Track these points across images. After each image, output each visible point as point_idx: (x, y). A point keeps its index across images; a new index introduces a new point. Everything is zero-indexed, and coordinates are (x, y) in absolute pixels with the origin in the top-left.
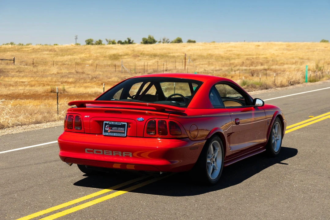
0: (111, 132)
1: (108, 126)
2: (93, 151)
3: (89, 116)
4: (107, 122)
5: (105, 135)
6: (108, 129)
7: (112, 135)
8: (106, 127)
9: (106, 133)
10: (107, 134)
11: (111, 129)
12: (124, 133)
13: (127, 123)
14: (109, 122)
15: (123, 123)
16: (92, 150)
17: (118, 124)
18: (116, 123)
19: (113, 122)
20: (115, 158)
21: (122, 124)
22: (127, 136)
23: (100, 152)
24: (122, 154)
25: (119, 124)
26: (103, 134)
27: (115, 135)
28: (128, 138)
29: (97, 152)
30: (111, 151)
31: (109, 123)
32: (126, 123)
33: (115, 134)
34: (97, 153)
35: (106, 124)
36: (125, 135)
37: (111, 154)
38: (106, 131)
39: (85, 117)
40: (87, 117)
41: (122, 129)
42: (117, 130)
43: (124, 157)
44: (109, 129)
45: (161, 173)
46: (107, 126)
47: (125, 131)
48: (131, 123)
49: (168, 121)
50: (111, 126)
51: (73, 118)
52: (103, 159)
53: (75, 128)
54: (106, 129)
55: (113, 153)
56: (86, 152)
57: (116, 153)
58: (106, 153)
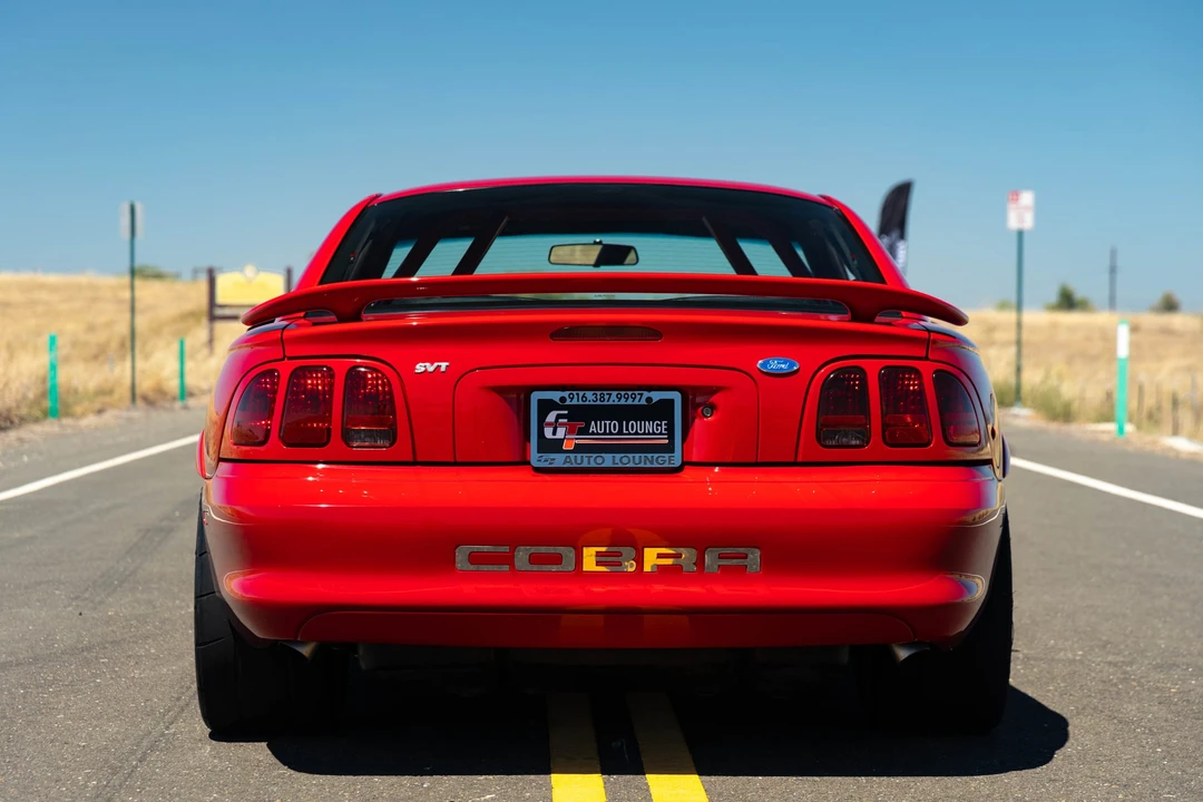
0: (579, 449)
1: (559, 417)
2: (508, 559)
4: (555, 396)
5: (546, 465)
6: (561, 433)
7: (593, 465)
8: (549, 424)
9: (552, 456)
10: (559, 460)
11: (584, 431)
12: (669, 448)
13: (683, 391)
14: (566, 394)
15: (656, 396)
16: (506, 549)
17: (623, 402)
18: (613, 399)
19: (589, 394)
20: (659, 588)
21: (649, 399)
22: (684, 464)
23: (557, 559)
24: (700, 562)
25: (630, 402)
26: (535, 463)
27: (608, 464)
28: (688, 474)
29: (534, 559)
30: (628, 551)
31: (563, 399)
32: (676, 396)
33: (608, 460)
34: (535, 568)
35: (545, 407)
36: (677, 462)
37: (631, 567)
38: (555, 446)
39: (420, 368)
40: (431, 369)
41: (649, 426)
42: (620, 432)
43: (712, 578)
44: (570, 431)
45: (903, 654)
46: (551, 417)
47: (671, 436)
48: (719, 389)
49: (928, 370)
50: (580, 417)
51: (331, 385)
52: (575, 594)
53: (347, 437)
54: (548, 432)
55: (640, 560)
56: (459, 566)
57: (660, 556)
58: (598, 564)
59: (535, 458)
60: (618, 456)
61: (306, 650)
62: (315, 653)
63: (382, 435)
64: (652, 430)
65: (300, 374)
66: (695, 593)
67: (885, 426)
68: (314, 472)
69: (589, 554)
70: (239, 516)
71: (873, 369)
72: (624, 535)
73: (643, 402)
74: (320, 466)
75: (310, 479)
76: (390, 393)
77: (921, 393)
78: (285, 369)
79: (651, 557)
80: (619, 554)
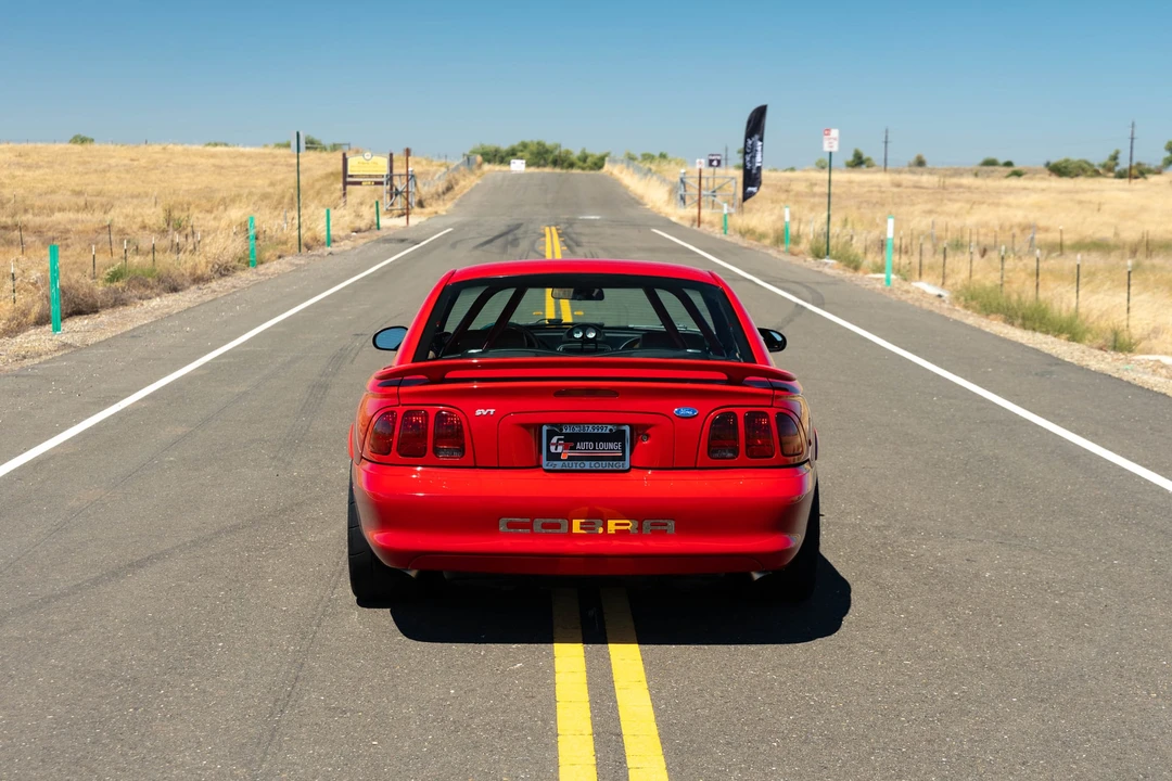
0: (570, 458)
1: (559, 440)
3: (492, 411)
4: (556, 427)
5: (550, 468)
6: (560, 449)
7: (578, 468)
8: (553, 444)
9: (555, 463)
10: (559, 465)
11: (573, 448)
12: (622, 458)
13: (631, 426)
14: (563, 427)
15: (616, 428)
16: (528, 520)
17: (596, 431)
18: (590, 429)
19: (576, 426)
21: (611, 430)
22: (631, 467)
23: (557, 527)
24: (640, 528)
25: (600, 431)
26: (545, 467)
27: (587, 467)
28: (633, 474)
29: (545, 526)
30: (599, 522)
31: (561, 429)
32: (627, 428)
33: (587, 465)
34: (545, 531)
35: (551, 434)
36: (627, 466)
38: (556, 457)
39: (478, 412)
40: (485, 413)
41: (611, 445)
42: (594, 449)
43: (646, 537)
44: (565, 448)
46: (554, 440)
47: (624, 451)
48: (651, 426)
49: (772, 413)
50: (571, 440)
51: (427, 421)
52: (568, 547)
53: (436, 451)
54: (553, 449)
55: (605, 527)
56: (501, 529)
57: (617, 524)
58: (581, 529)
59: (545, 464)
60: (593, 463)
61: (413, 573)
62: (418, 575)
63: (457, 450)
64: (612, 448)
65: (408, 414)
66: (637, 545)
67: (748, 446)
68: (416, 472)
69: (576, 524)
70: (375, 496)
71: (741, 413)
72: (596, 512)
73: (608, 431)
74: (419, 469)
75: (414, 476)
76: (461, 425)
77: (768, 425)
78: (400, 410)
79: (612, 526)
80: (594, 523)
